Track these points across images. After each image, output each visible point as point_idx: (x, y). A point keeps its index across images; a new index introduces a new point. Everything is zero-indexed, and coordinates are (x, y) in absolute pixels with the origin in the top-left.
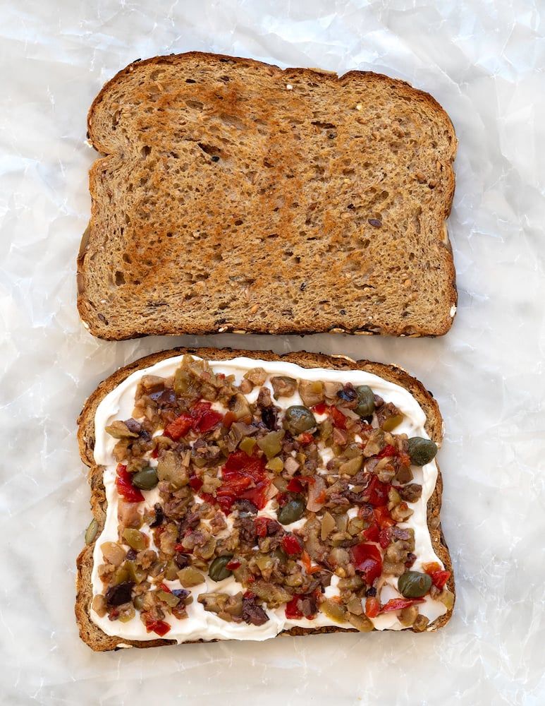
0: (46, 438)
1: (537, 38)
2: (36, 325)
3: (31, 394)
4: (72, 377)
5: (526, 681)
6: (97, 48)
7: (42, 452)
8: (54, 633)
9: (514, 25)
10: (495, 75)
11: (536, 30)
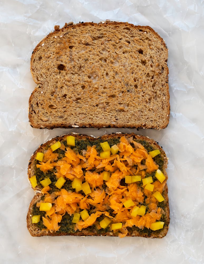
0: (15, 172)
1: (197, 14)
2: (10, 130)
3: (9, 156)
4: (24, 149)
5: (201, 260)
6: (29, 24)
7: (13, 178)
8: (19, 247)
9: (187, 10)
10: (181, 29)
11: (196, 11)
